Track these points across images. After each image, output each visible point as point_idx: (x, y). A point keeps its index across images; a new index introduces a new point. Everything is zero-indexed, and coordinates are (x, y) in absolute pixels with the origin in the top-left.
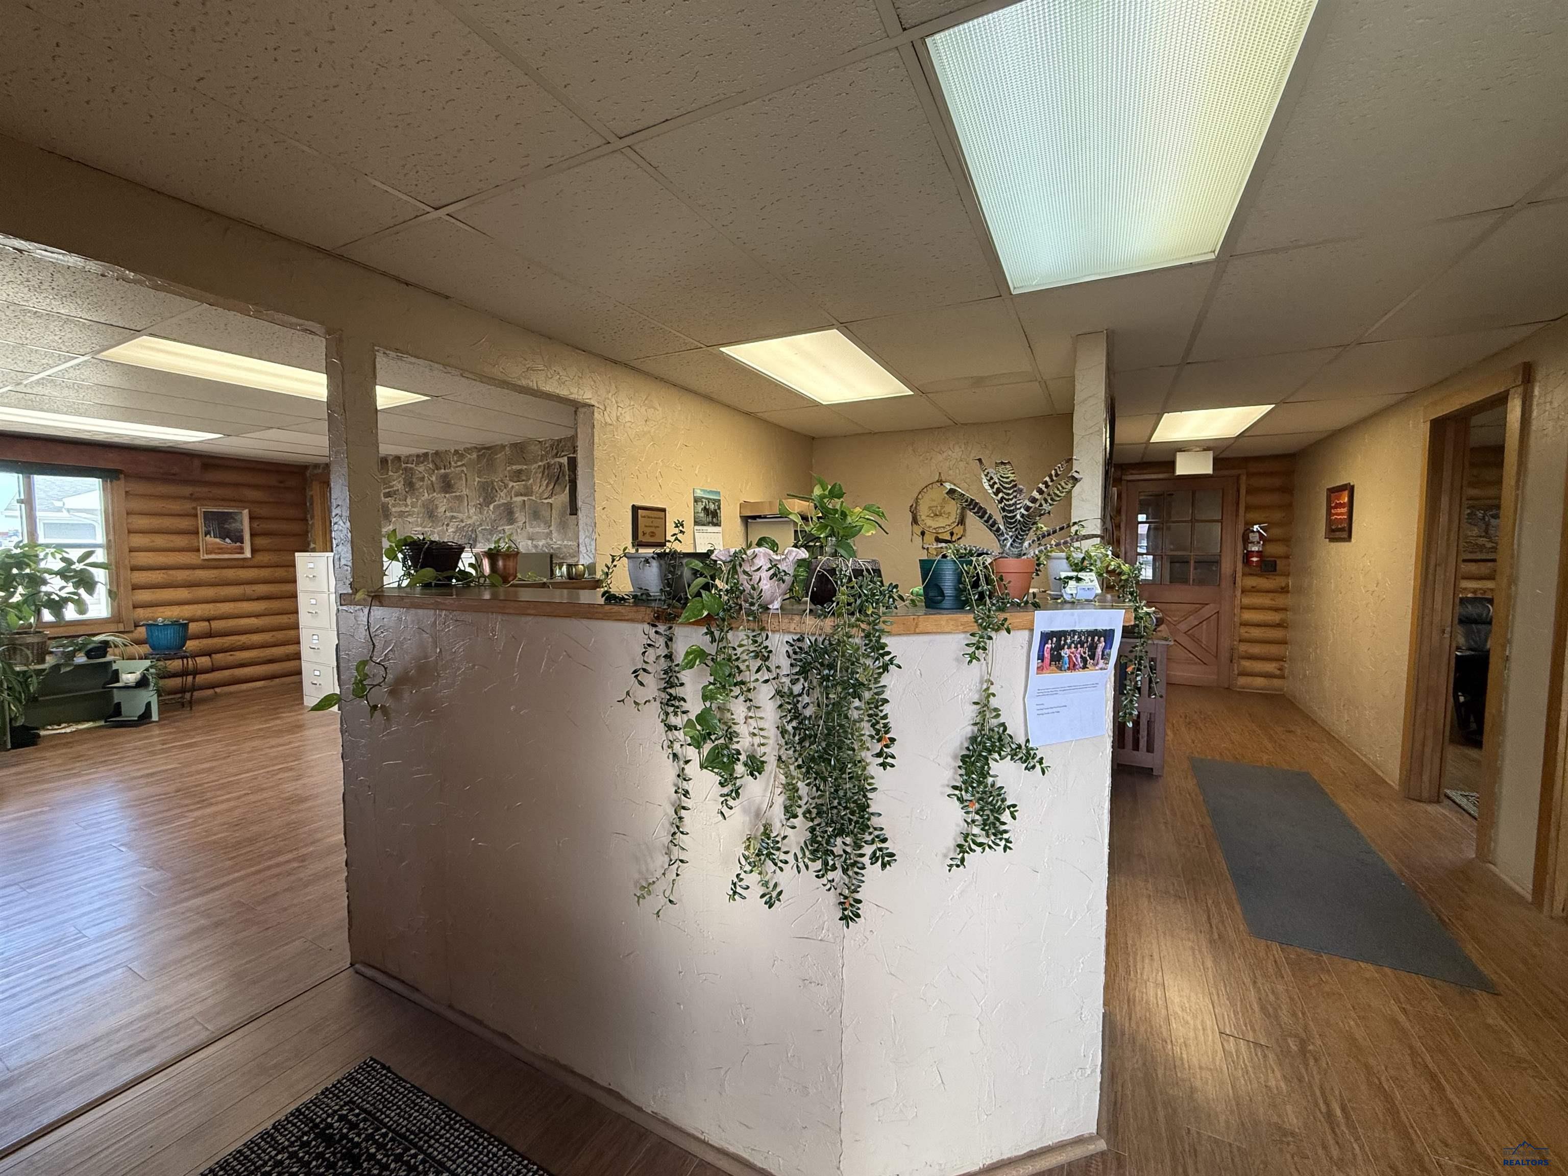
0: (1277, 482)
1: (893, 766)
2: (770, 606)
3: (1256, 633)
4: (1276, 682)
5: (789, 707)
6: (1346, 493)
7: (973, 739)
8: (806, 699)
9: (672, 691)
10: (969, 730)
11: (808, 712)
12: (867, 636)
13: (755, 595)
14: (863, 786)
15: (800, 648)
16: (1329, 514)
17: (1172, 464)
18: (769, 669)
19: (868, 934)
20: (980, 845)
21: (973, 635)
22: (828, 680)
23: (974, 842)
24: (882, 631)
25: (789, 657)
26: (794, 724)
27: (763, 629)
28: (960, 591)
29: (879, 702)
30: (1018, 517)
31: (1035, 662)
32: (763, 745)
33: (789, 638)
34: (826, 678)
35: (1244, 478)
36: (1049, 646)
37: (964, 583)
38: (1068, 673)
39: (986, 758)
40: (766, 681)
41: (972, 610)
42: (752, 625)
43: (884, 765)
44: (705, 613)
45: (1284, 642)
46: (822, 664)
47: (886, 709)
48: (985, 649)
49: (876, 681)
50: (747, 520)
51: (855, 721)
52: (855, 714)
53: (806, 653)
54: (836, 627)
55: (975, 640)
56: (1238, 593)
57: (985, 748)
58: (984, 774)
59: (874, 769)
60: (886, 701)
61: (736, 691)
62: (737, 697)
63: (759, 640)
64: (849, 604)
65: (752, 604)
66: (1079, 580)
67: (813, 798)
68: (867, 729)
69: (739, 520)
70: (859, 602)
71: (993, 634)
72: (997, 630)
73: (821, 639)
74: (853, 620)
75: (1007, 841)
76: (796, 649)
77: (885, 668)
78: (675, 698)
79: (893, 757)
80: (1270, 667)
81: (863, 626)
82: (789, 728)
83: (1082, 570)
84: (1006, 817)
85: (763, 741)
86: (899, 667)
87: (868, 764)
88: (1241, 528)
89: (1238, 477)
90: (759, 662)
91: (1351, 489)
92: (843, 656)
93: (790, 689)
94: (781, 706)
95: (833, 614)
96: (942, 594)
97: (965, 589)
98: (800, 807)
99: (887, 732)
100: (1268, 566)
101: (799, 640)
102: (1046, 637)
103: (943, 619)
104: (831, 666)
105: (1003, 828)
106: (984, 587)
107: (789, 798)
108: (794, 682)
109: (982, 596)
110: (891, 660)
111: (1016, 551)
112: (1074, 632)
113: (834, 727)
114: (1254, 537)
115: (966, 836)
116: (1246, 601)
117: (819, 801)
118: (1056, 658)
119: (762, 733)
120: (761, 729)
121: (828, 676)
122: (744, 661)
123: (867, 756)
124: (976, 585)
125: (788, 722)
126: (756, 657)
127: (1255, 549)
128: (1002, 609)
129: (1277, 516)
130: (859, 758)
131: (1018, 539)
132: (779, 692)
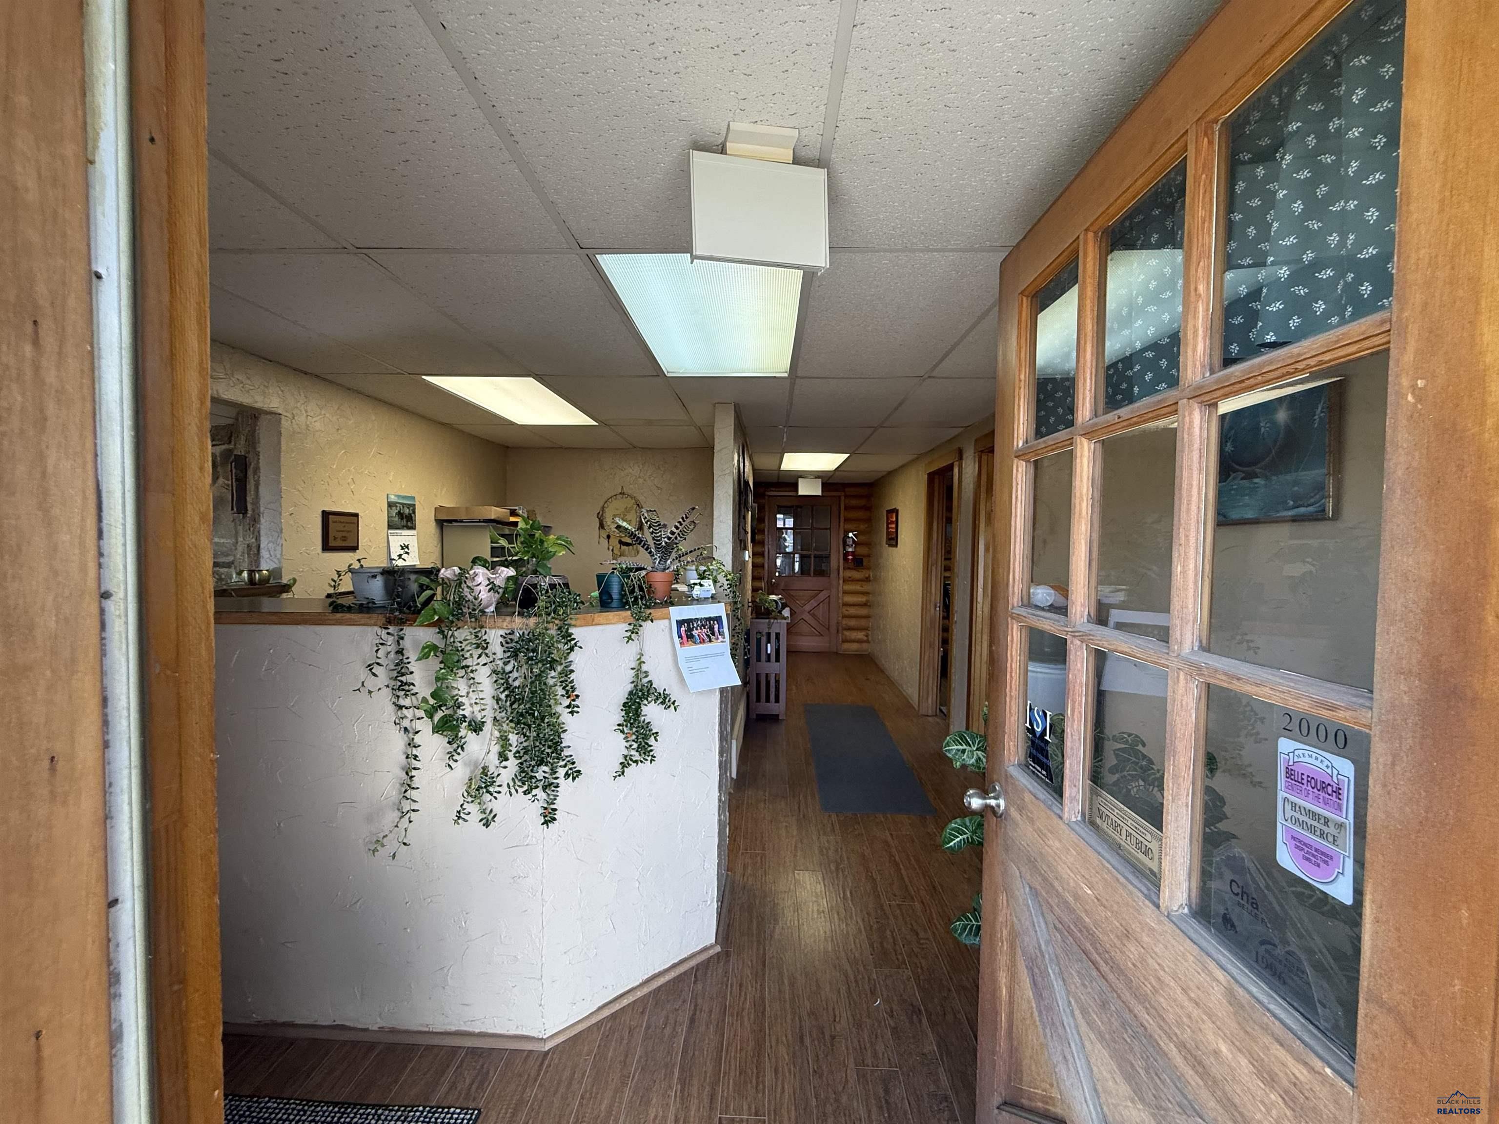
0: (862, 502)
1: (578, 712)
2: (487, 610)
3: (852, 611)
4: (865, 646)
5: (502, 681)
6: (894, 515)
7: (631, 693)
8: (515, 674)
9: (403, 679)
10: (630, 687)
11: (516, 684)
12: (559, 629)
13: (476, 602)
14: (558, 731)
15: (511, 639)
16: (888, 528)
17: (795, 486)
18: (487, 655)
19: (561, 833)
20: (636, 762)
21: (630, 624)
22: (532, 660)
23: (631, 760)
24: (569, 625)
25: (502, 646)
26: (507, 693)
27: (482, 627)
28: (623, 596)
29: (567, 672)
30: (663, 544)
31: (677, 640)
32: (483, 710)
33: (502, 632)
34: (531, 659)
35: (843, 498)
36: (683, 629)
37: (625, 591)
38: (701, 645)
39: (639, 704)
40: (485, 664)
41: (630, 609)
42: (473, 625)
43: (572, 713)
44: (436, 618)
45: (867, 617)
46: (527, 649)
47: (573, 676)
48: (637, 633)
49: (566, 658)
50: (441, 524)
51: (551, 686)
52: (551, 682)
53: (517, 642)
54: (537, 624)
55: (631, 627)
56: (841, 582)
57: (638, 697)
58: (637, 714)
59: (565, 717)
60: (572, 671)
61: (462, 672)
62: (462, 677)
63: (480, 635)
64: (547, 608)
65: (474, 610)
66: (701, 585)
67: (521, 743)
68: (560, 691)
69: (433, 524)
70: (553, 606)
71: (642, 623)
72: (644, 621)
73: (526, 633)
74: (549, 618)
75: (653, 756)
76: (507, 639)
77: (572, 649)
78: (406, 684)
79: (578, 707)
80: (860, 635)
81: (557, 622)
82: (503, 696)
83: (702, 579)
84: (652, 741)
85: (483, 707)
86: (581, 648)
87: (560, 715)
88: (842, 536)
89: (840, 497)
90: (480, 651)
91: (896, 511)
92: (543, 643)
93: (503, 668)
94: (496, 681)
95: (535, 615)
96: (611, 597)
97: (626, 594)
98: (510, 751)
99: (573, 692)
100: (858, 562)
101: (510, 634)
102: (680, 623)
103: (610, 615)
104: (534, 651)
105: (649, 749)
106: (637, 592)
107: (502, 746)
108: (506, 664)
109: (636, 598)
110: (575, 644)
111: (662, 567)
112: (697, 619)
113: (536, 691)
114: (850, 542)
115: (625, 757)
116: (847, 587)
117: (525, 744)
118: (690, 637)
119: (482, 702)
120: (482, 699)
121: (532, 657)
122: (468, 651)
123: (559, 709)
124: (632, 591)
125: (502, 693)
126: (477, 647)
127: (850, 550)
128: (649, 607)
129: (862, 527)
130: (553, 711)
131: (663, 559)
132: (494, 672)
